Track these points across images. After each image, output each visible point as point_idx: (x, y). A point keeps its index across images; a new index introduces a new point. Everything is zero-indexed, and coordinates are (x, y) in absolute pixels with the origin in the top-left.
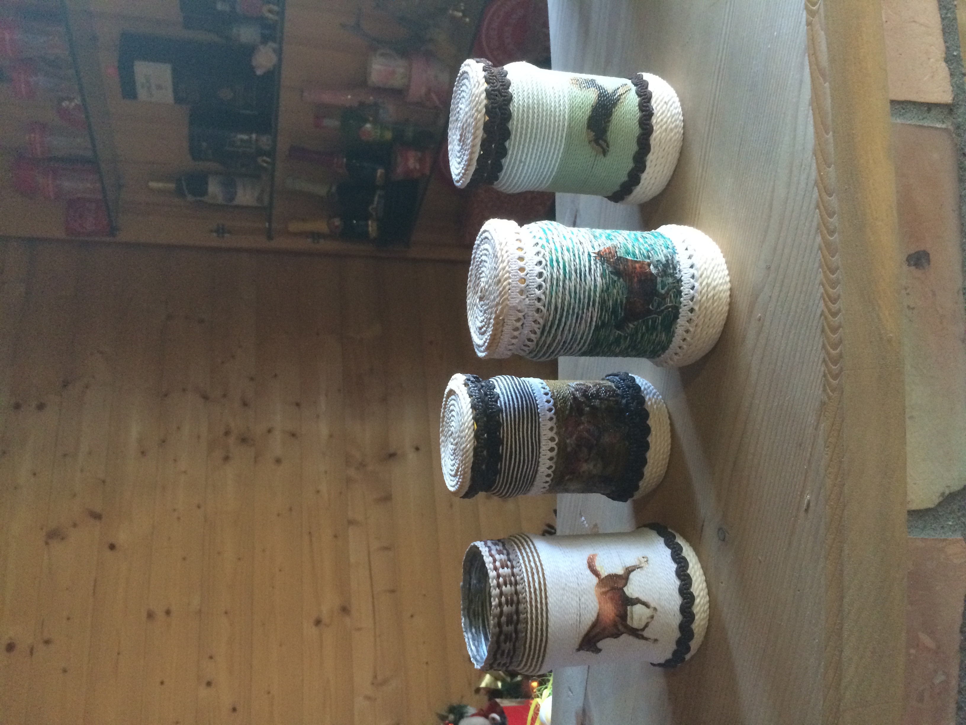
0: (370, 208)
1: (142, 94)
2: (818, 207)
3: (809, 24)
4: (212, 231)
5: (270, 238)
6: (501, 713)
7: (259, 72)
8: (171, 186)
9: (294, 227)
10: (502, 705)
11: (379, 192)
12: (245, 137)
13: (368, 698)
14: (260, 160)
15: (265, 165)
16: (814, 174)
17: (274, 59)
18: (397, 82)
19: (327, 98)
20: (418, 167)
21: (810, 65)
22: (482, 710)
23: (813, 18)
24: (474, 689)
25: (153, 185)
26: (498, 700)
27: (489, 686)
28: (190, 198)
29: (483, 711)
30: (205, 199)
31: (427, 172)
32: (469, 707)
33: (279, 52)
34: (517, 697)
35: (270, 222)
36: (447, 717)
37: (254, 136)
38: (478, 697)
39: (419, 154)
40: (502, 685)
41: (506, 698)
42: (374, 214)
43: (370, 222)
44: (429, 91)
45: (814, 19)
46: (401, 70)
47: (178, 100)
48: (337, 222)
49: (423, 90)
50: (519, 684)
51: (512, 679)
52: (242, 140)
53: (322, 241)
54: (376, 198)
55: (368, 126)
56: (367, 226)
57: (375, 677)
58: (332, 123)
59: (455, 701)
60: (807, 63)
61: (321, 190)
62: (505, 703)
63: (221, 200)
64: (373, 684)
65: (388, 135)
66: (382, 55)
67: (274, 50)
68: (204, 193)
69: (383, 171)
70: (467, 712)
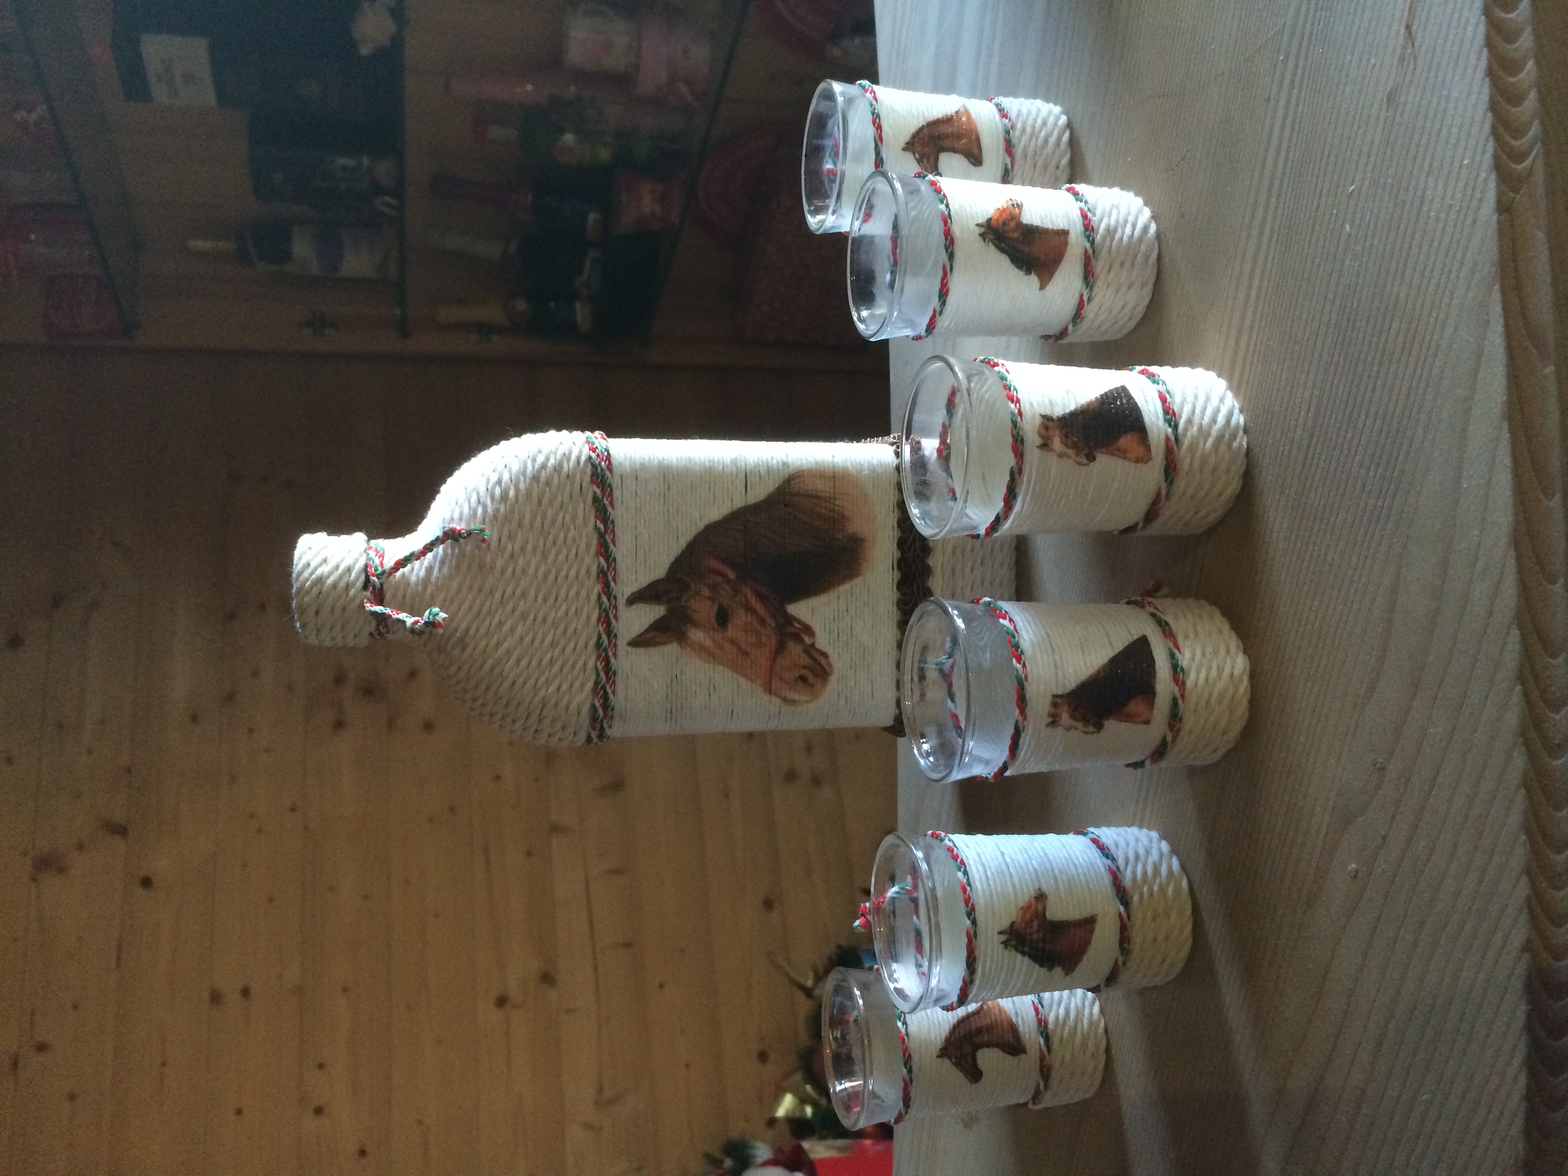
0: (578, 281)
1: (159, 92)
2: (1519, 677)
3: (1504, 208)
4: (302, 325)
5: (405, 334)
7: (365, 50)
8: (228, 245)
9: (445, 314)
10: (812, 1156)
11: (592, 254)
12: (350, 162)
13: (588, 1126)
14: (377, 202)
15: (386, 210)
17: (390, 26)
18: (617, 61)
19: (494, 90)
20: (658, 210)
21: (1506, 318)
22: (780, 1153)
23: (1516, 193)
24: (765, 1120)
25: (196, 244)
26: (806, 1145)
27: (791, 1114)
28: (262, 267)
29: (783, 1154)
30: (288, 268)
31: (676, 220)
32: (758, 1146)
33: (398, 13)
35: (403, 310)
36: (721, 1162)
37: (365, 161)
38: (772, 1131)
39: (660, 188)
40: (813, 1113)
41: (819, 1138)
42: (585, 291)
43: (578, 306)
44: (673, 78)
46: (622, 40)
47: (224, 99)
48: (521, 305)
49: (663, 77)
52: (344, 169)
53: (495, 338)
54: (587, 265)
55: (569, 138)
56: (574, 311)
57: (600, 1090)
58: (504, 133)
61: (491, 250)
62: (818, 1150)
63: (315, 268)
64: (596, 1103)
65: (604, 154)
66: (588, 13)
67: (390, 11)
68: (287, 256)
69: (598, 216)
70: (754, 1156)
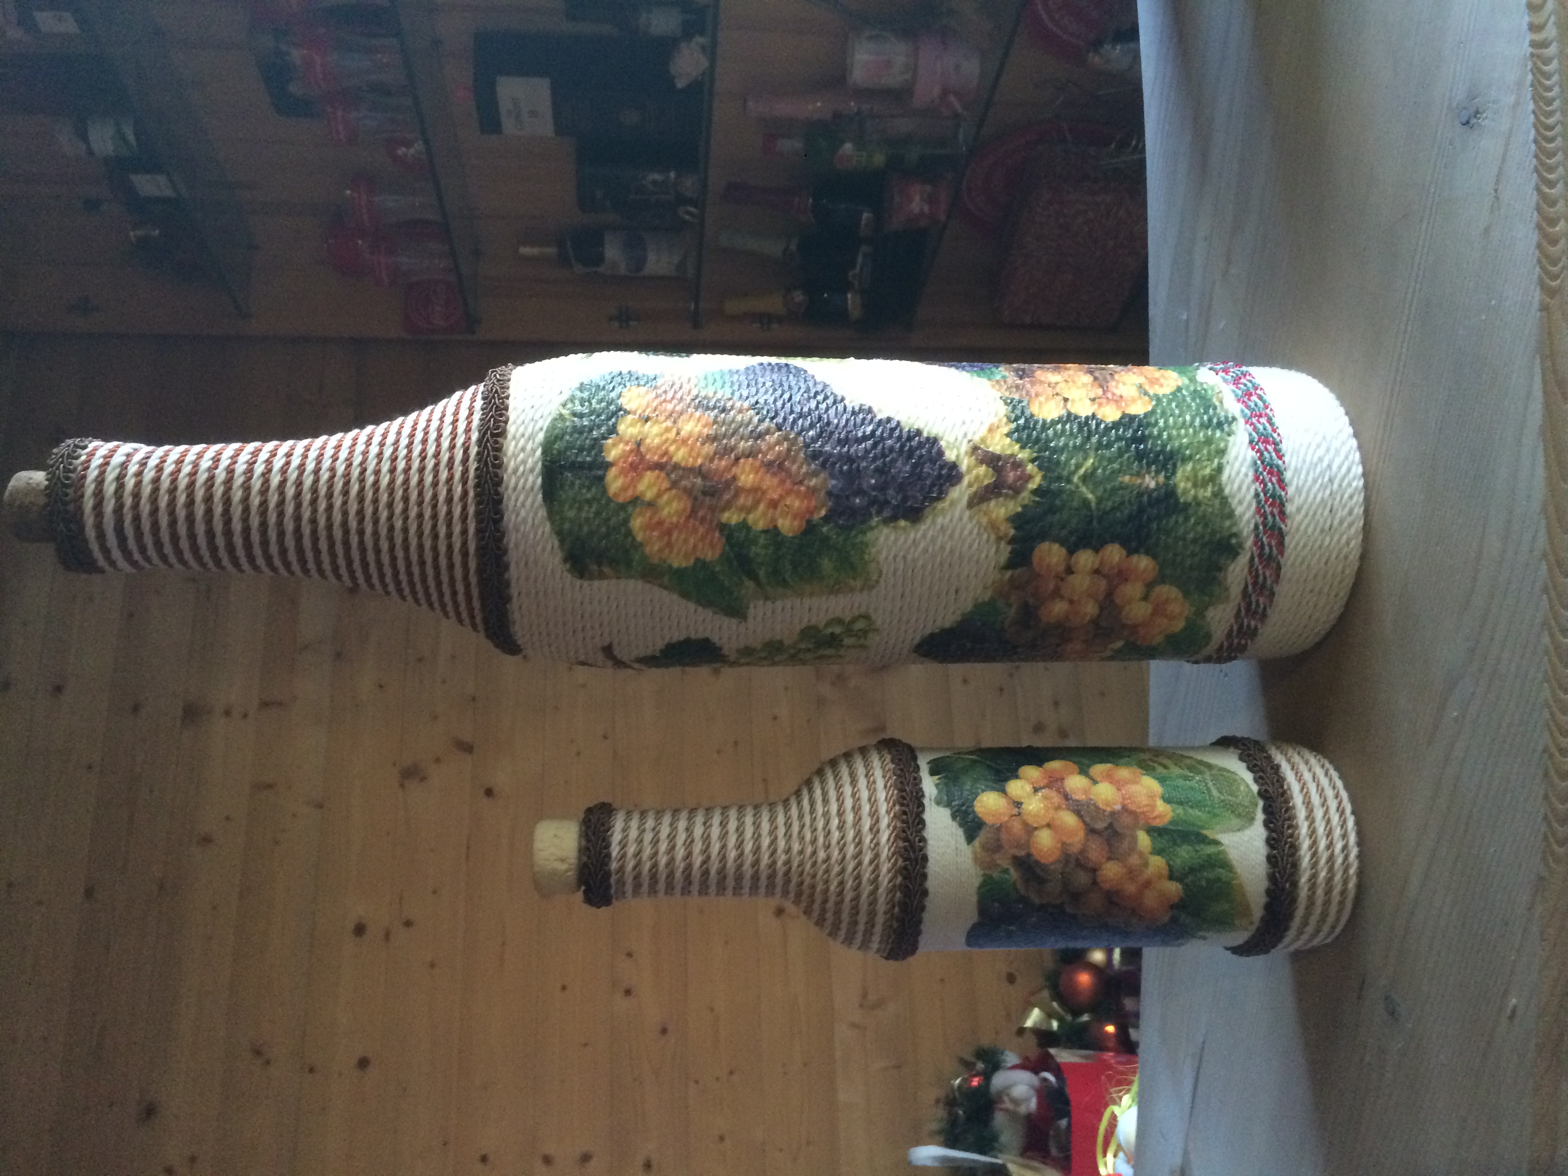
0: (851, 274)
1: (508, 125)
2: (1545, 590)
3: (1544, 308)
4: (611, 319)
5: (696, 325)
6: (1057, 1070)
7: (680, 84)
8: (551, 251)
9: (732, 306)
10: (1059, 1060)
11: (865, 248)
12: (658, 177)
13: (854, 1025)
14: (681, 211)
15: (687, 217)
16: (1542, 541)
17: (705, 63)
18: (894, 78)
19: (785, 108)
20: (926, 209)
21: (1544, 374)
22: (1027, 1059)
23: (1552, 299)
24: (1014, 1029)
25: (526, 250)
26: (1053, 1051)
27: (1038, 1026)
28: (579, 269)
29: (1030, 1061)
30: (601, 269)
31: (942, 217)
32: (1007, 1052)
33: (711, 51)
34: (1081, 1047)
35: (697, 304)
36: (974, 1064)
37: (672, 175)
38: (1020, 1040)
39: (928, 188)
40: (1059, 1027)
41: (1066, 1047)
42: (856, 283)
43: (849, 296)
44: (945, 92)
45: (1553, 302)
46: (900, 60)
47: (560, 129)
48: (799, 297)
49: (936, 91)
50: (1085, 1026)
51: (1074, 1019)
52: (655, 182)
53: (775, 326)
54: (860, 259)
55: (848, 147)
56: (846, 299)
57: (865, 996)
58: (791, 145)
59: (986, 1041)
60: (1538, 370)
61: (773, 248)
62: (1064, 1056)
63: (622, 269)
64: (861, 1006)
65: (879, 159)
66: (870, 38)
67: (703, 48)
68: (600, 259)
69: (871, 215)
70: (1004, 1061)
